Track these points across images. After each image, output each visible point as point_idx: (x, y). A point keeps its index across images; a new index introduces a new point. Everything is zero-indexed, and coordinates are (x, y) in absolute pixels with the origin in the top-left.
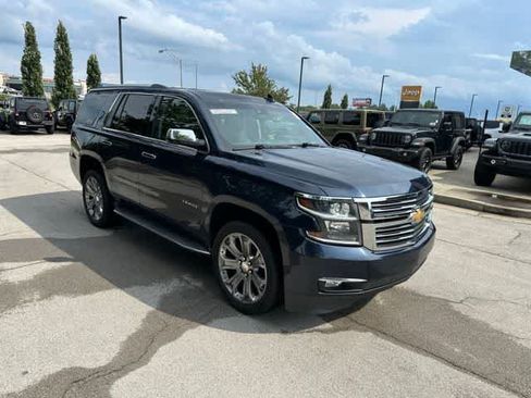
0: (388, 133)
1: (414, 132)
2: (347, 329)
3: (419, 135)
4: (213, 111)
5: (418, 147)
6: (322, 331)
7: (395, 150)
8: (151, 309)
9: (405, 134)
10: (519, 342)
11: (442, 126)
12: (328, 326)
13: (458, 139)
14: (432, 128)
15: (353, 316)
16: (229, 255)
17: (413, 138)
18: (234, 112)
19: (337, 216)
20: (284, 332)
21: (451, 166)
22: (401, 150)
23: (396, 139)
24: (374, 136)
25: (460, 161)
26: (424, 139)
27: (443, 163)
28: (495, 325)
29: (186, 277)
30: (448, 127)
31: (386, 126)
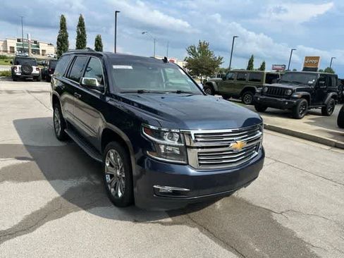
0: (277, 87)
1: (295, 87)
2: (181, 224)
3: (299, 90)
4: (115, 67)
5: (296, 98)
6: (162, 224)
7: (279, 100)
8: (58, 195)
9: (288, 89)
10: (312, 249)
11: (318, 84)
12: (169, 220)
13: (331, 94)
14: (310, 85)
15: (192, 215)
16: (110, 164)
17: (293, 92)
18: (130, 67)
19: (168, 141)
20: (136, 221)
21: (325, 113)
22: (284, 100)
23: (281, 92)
24: (266, 89)
25: (333, 109)
26: (302, 93)
27: (319, 110)
28: (299, 234)
29: (93, 177)
30: (322, 85)
31: (277, 82)
